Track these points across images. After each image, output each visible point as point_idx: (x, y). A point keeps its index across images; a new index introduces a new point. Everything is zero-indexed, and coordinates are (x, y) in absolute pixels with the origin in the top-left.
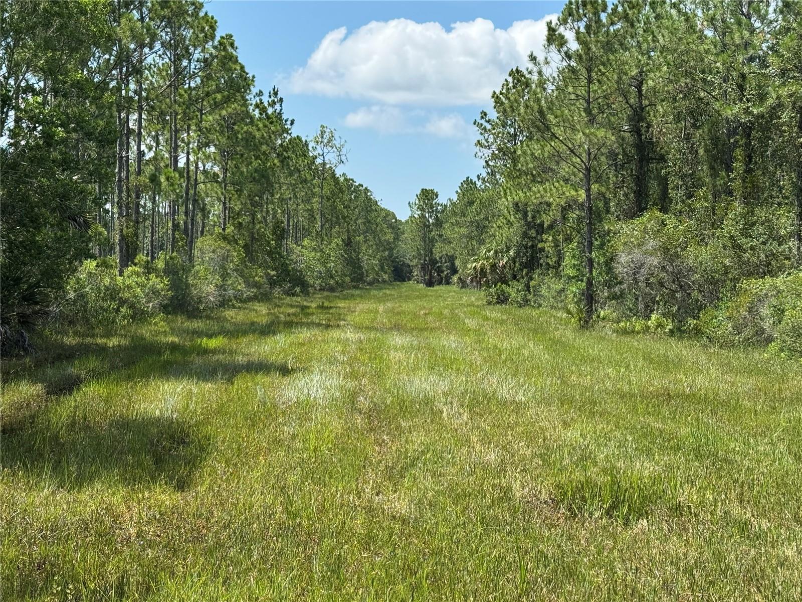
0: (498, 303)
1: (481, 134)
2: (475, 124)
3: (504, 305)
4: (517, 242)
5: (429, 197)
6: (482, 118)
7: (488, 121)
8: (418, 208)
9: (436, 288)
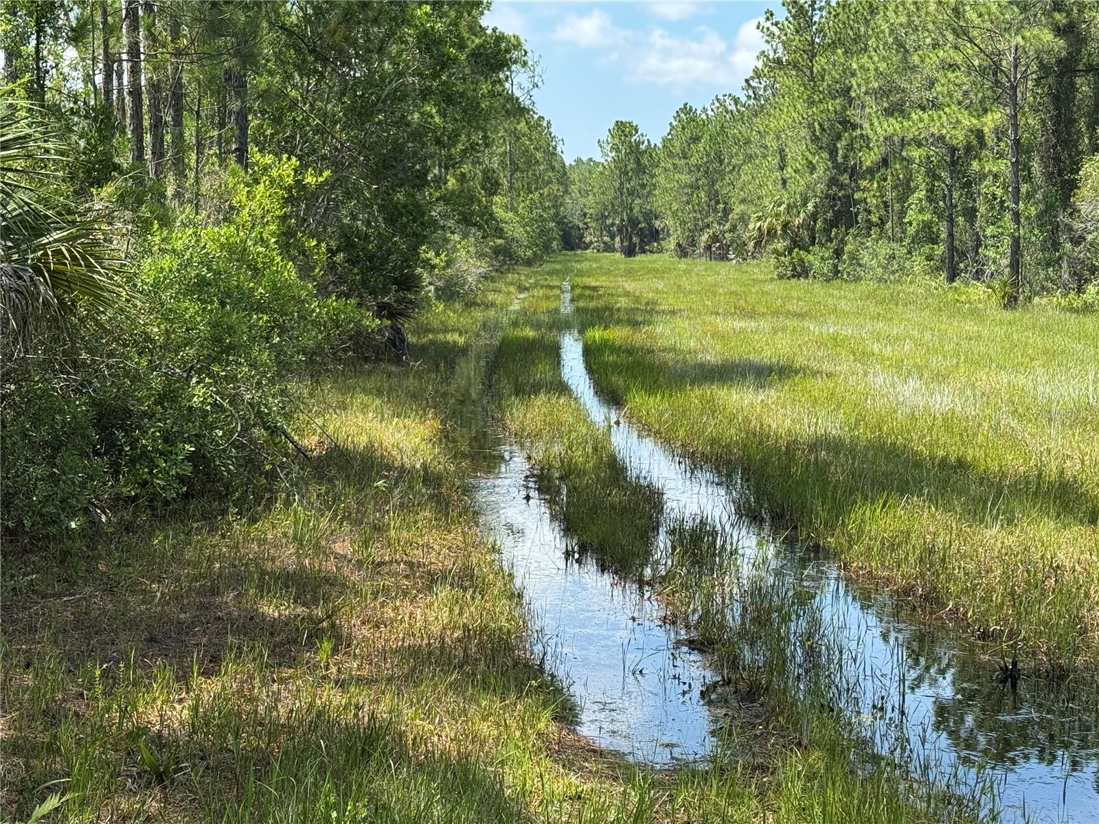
0: (793, 276)
1: (767, 42)
2: (758, 28)
3: (802, 280)
4: (822, 192)
5: (627, 132)
6: (768, 19)
7: (776, 24)
8: (612, 148)
9: (639, 258)
